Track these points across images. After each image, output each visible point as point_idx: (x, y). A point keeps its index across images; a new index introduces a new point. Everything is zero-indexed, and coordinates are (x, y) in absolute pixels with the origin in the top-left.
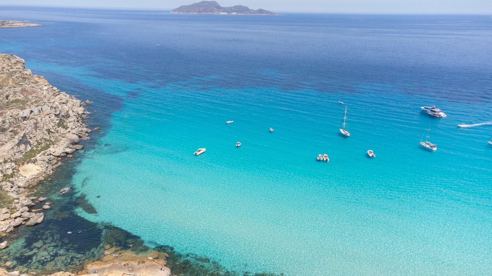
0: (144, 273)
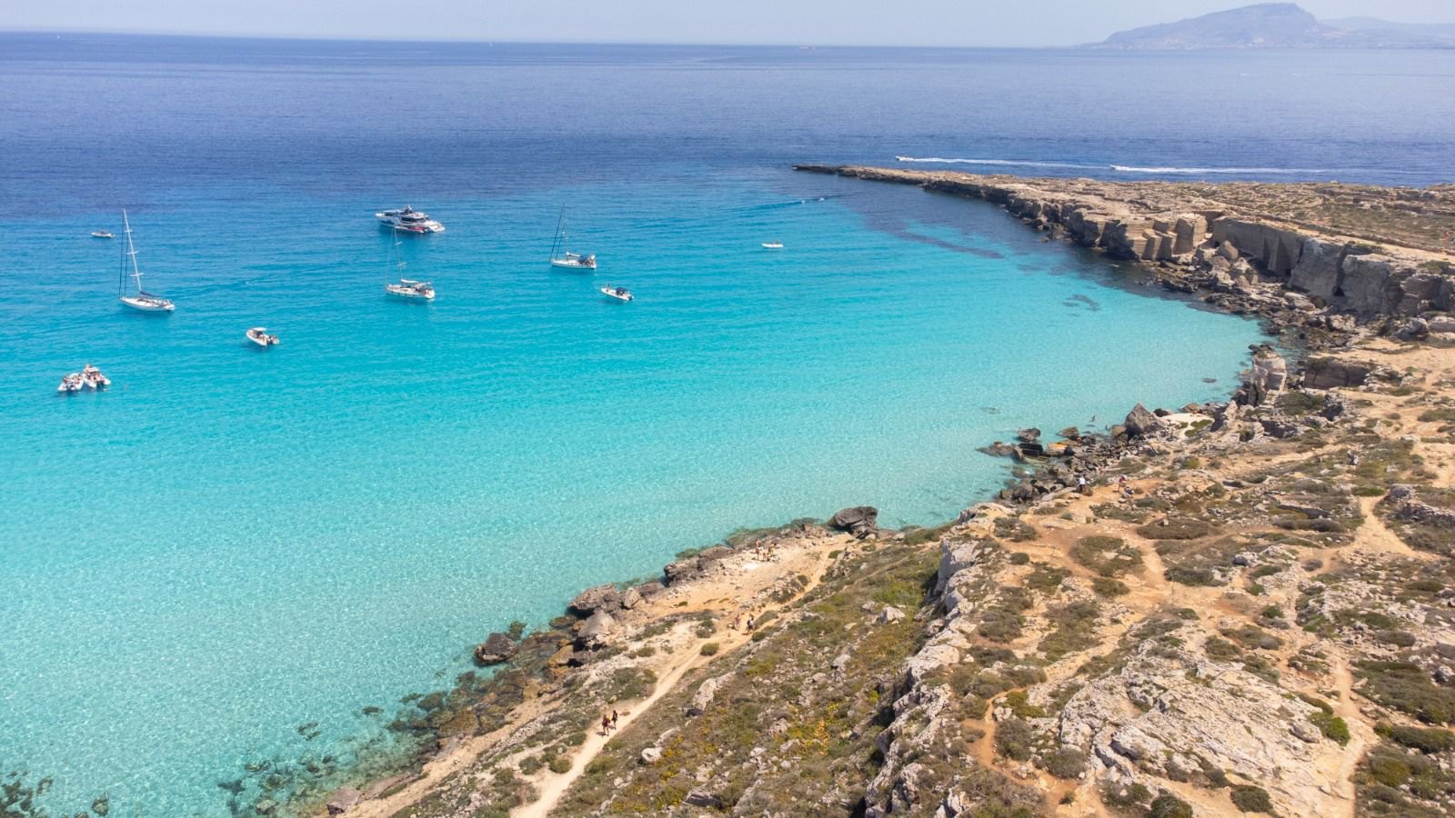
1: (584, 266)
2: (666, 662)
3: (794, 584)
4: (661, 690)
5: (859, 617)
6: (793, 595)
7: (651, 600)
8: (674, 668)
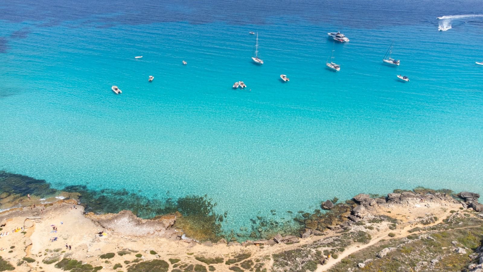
0: (53, 215)
1: (395, 64)
2: (376, 234)
3: (431, 219)
4: (371, 243)
5: (449, 245)
6: (429, 223)
7: (380, 205)
8: (378, 237)
